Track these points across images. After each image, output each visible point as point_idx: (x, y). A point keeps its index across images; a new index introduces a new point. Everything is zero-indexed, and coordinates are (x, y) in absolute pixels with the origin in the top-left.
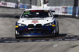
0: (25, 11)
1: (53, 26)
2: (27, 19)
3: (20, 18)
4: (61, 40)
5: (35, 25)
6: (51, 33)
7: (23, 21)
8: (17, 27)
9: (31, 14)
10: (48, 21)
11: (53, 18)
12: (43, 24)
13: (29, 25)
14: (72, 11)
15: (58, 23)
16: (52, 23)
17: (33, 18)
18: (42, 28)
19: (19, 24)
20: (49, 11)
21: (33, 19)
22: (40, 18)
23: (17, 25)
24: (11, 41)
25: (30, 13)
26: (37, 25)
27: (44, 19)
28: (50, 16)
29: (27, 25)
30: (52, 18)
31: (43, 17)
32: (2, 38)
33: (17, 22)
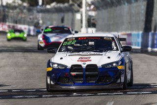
0: (67, 39)
1: (120, 68)
2: (70, 54)
3: (57, 53)
4: (121, 94)
5: (84, 66)
6: (115, 82)
7: (61, 58)
8: (50, 69)
9: (79, 45)
10: (109, 58)
11: (121, 52)
12: (99, 65)
13: (73, 66)
14: (140, 40)
15: (131, 62)
16: (117, 63)
17: (81, 53)
18: (97, 73)
19: (54, 63)
20: (113, 38)
21: (81, 55)
22: (95, 53)
23: (50, 67)
24: (26, 96)
25: (76, 43)
26: (88, 66)
27: (102, 55)
28: (115, 48)
29: (69, 66)
30: (119, 52)
31: (101, 51)
32: (10, 91)
33: (50, 60)
